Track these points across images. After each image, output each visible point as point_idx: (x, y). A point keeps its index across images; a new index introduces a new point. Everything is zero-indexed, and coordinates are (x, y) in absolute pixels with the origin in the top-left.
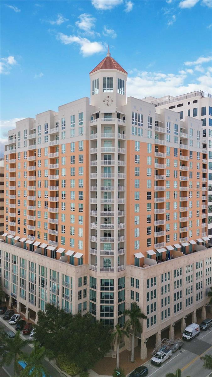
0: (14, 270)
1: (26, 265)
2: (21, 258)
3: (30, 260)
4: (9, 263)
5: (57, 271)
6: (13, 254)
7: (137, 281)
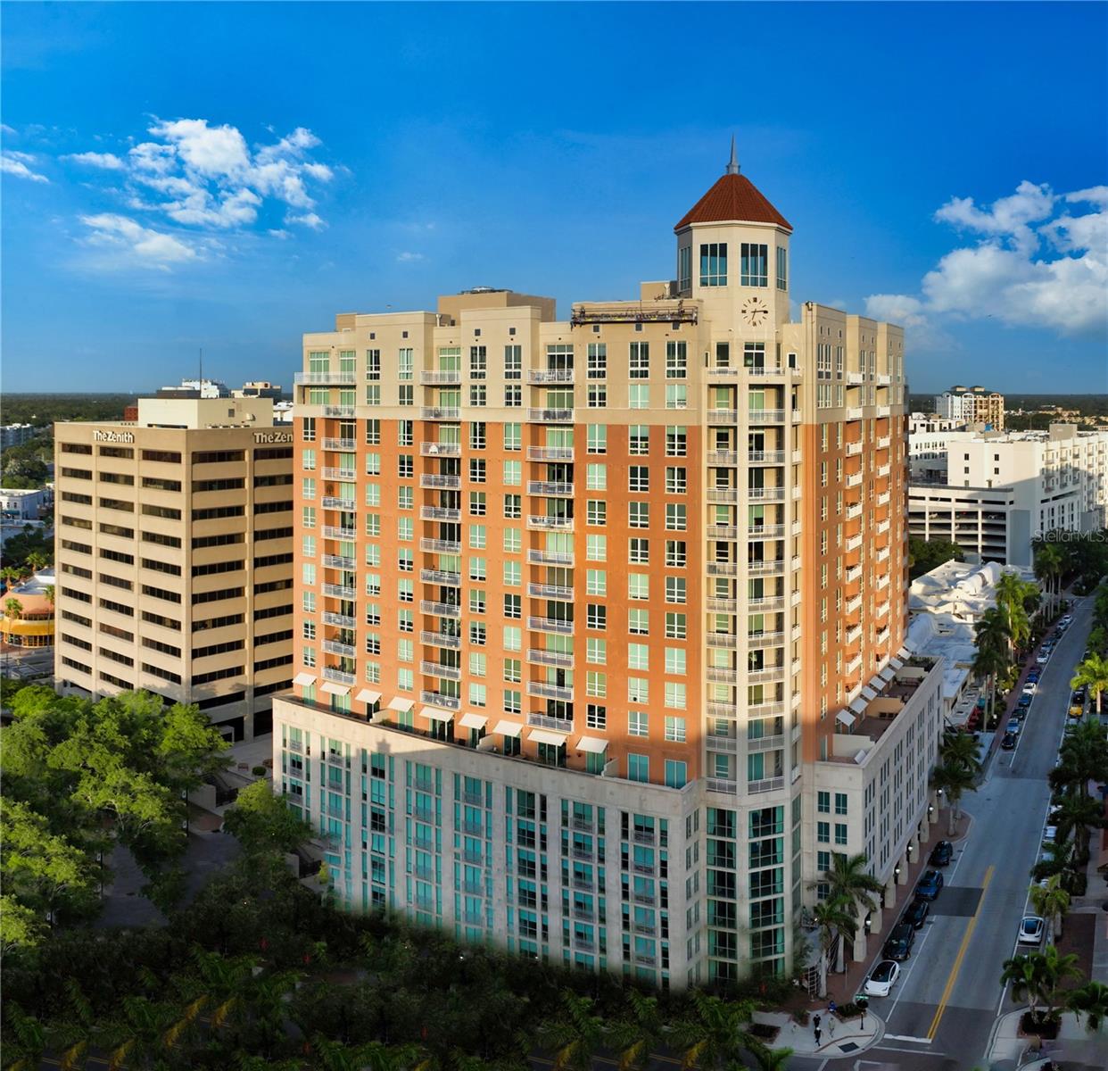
2: (410, 762)
3: (459, 771)
5: (596, 803)
7: (842, 800)
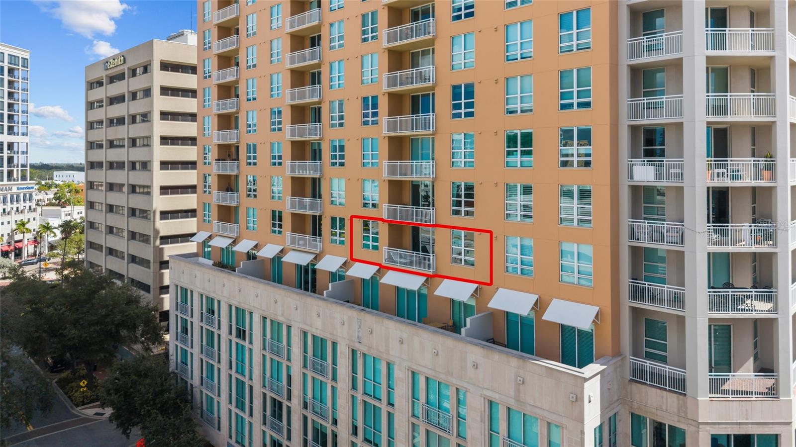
0: (239, 363)
1: (289, 344)
2: (265, 318)
3: (306, 328)
4: (219, 336)
5: (454, 382)
6: (235, 303)
